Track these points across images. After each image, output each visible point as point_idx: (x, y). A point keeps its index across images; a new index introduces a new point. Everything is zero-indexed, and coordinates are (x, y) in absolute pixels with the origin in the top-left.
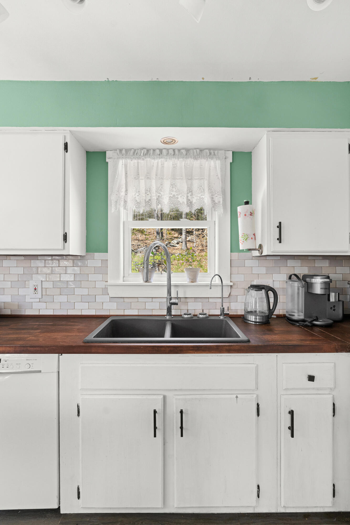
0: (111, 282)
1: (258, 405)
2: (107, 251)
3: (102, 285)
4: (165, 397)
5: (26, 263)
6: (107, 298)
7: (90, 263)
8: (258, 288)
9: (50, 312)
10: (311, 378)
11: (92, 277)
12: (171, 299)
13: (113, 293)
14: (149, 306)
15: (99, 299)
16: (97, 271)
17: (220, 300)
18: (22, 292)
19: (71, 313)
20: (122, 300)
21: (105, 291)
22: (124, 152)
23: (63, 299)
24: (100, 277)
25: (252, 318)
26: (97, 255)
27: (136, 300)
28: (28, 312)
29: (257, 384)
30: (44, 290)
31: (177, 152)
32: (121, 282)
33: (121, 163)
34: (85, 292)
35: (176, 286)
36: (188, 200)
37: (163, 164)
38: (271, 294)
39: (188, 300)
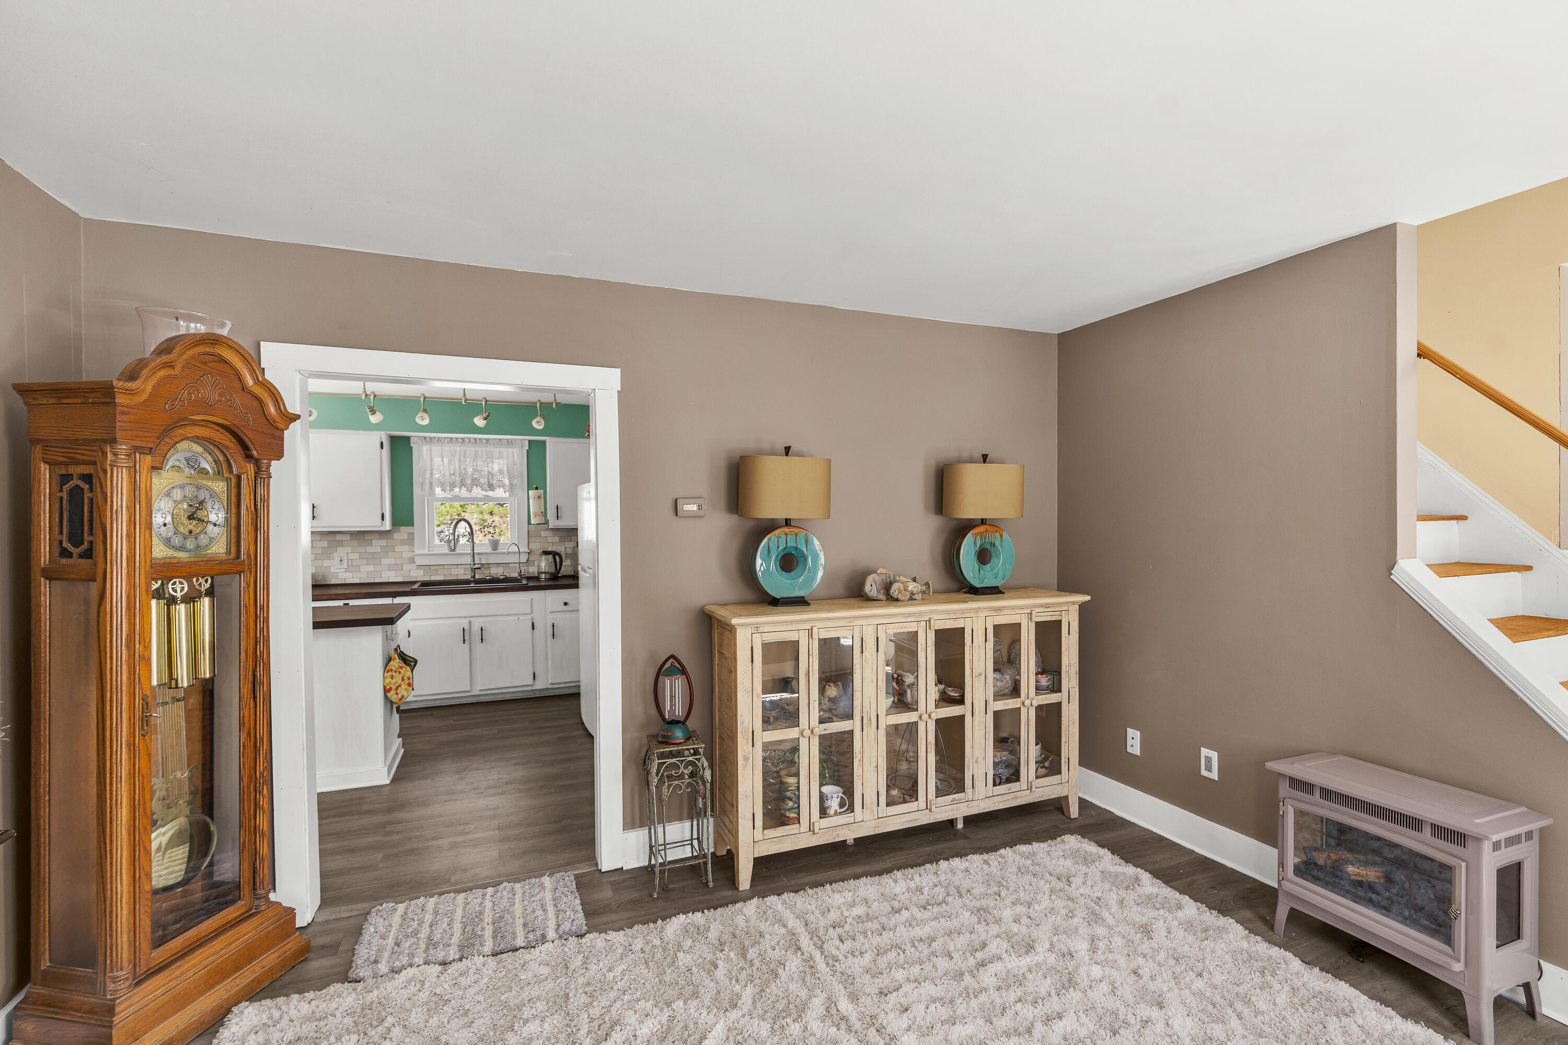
0: (417, 552)
1: (533, 623)
2: (413, 525)
3: (410, 555)
4: (470, 622)
5: (332, 538)
6: (413, 566)
7: (397, 536)
8: (546, 553)
9: (357, 581)
10: (566, 604)
11: (398, 549)
12: (475, 564)
13: (419, 561)
14: (454, 572)
15: (406, 567)
16: (403, 542)
17: (518, 565)
18: (326, 563)
19: (377, 580)
20: (429, 567)
21: (412, 560)
22: (428, 439)
23: (370, 568)
24: (406, 548)
25: (543, 576)
26: (403, 529)
27: (442, 567)
28: (333, 582)
29: (532, 609)
30: (350, 561)
31: (478, 441)
32: (426, 552)
33: (425, 448)
34: (392, 561)
35: (479, 554)
36: (489, 482)
37: (465, 451)
38: (557, 558)
39: (491, 566)
